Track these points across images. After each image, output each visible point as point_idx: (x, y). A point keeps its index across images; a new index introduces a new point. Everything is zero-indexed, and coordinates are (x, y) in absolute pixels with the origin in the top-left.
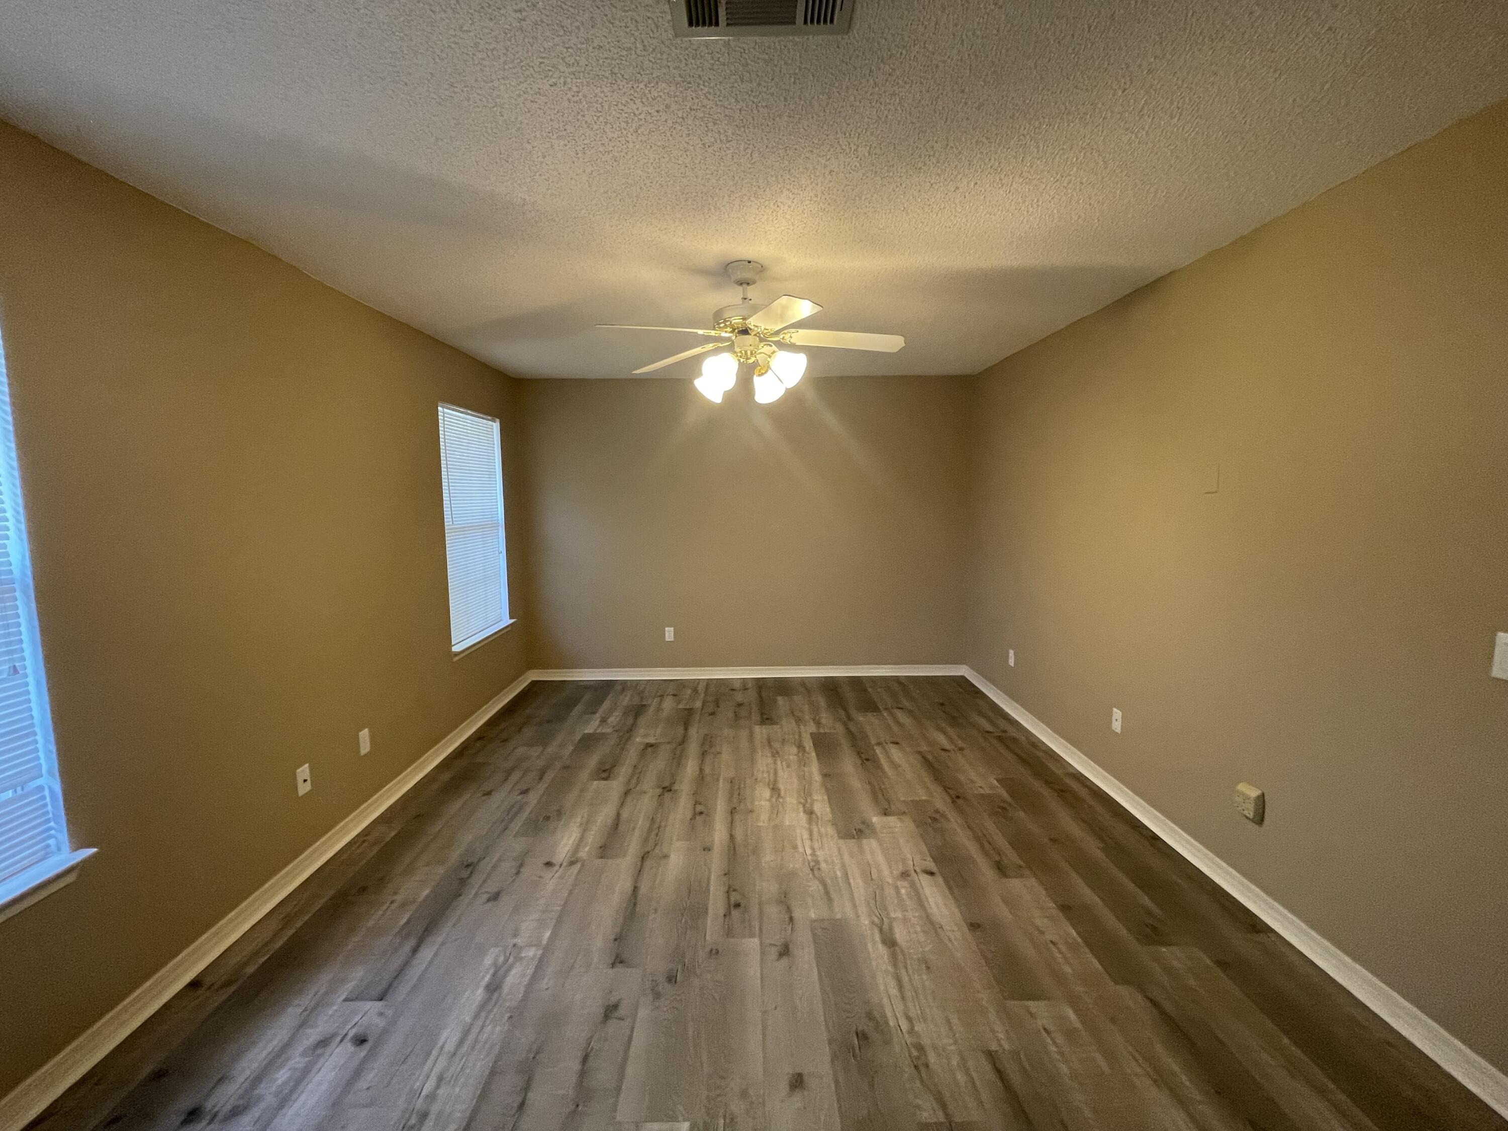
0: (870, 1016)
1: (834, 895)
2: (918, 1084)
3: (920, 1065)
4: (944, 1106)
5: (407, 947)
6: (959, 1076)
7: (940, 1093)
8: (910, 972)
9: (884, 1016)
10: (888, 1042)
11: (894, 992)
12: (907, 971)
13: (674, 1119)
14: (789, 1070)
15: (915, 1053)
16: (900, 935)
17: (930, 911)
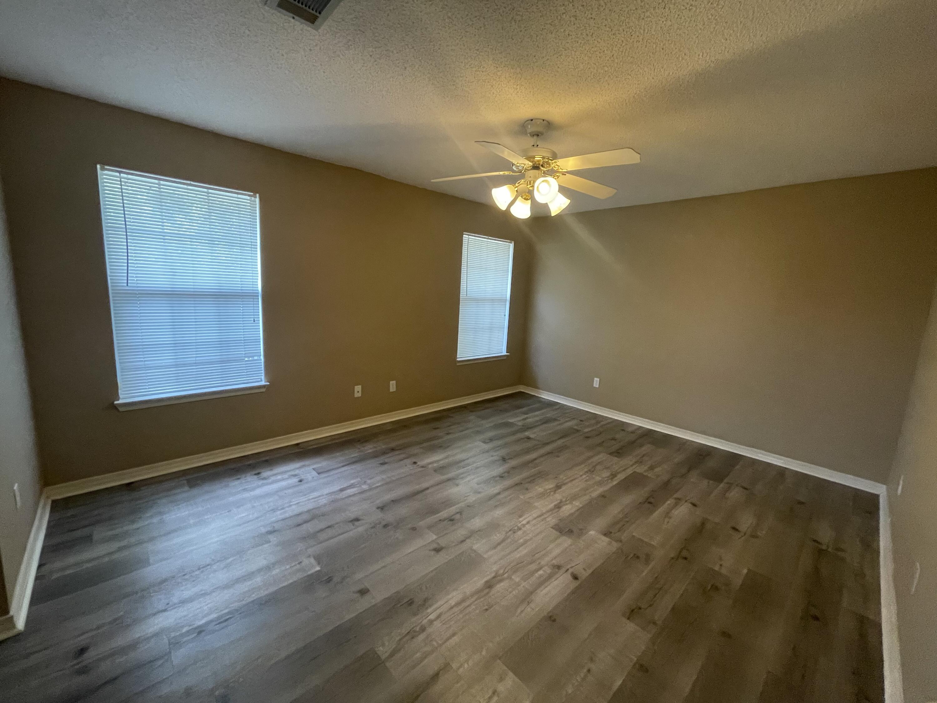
0: (426, 600)
1: (499, 548)
2: (398, 638)
3: (412, 635)
4: (392, 655)
5: (342, 464)
6: (418, 655)
7: (400, 650)
8: (476, 602)
9: (430, 606)
10: (415, 614)
11: (452, 602)
12: (476, 600)
13: (319, 564)
14: (367, 585)
15: (418, 629)
16: (499, 587)
17: (538, 591)
